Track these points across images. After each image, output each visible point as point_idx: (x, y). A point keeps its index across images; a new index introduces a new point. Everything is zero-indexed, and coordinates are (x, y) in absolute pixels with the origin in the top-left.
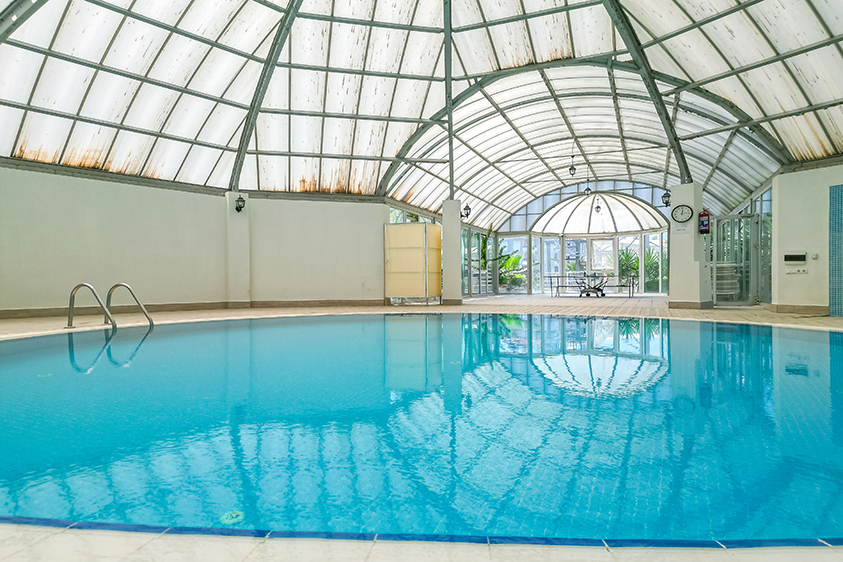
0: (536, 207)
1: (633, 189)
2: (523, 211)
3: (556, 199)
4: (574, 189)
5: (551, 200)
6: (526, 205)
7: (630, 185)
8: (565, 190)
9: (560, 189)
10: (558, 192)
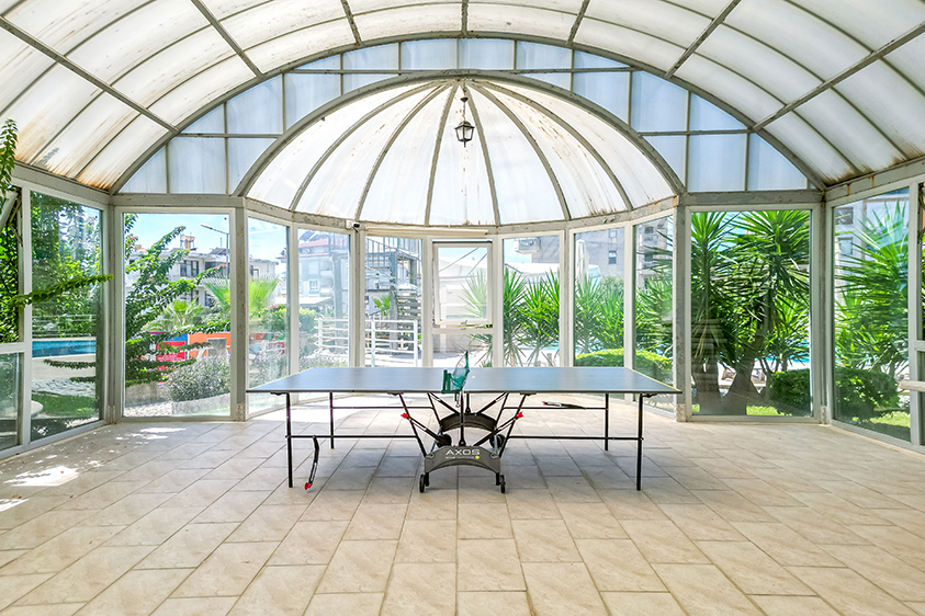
0: (258, 112)
1: (573, 72)
2: (212, 123)
3: (328, 88)
4: (386, 58)
5: (310, 91)
6: (223, 102)
7: (564, 59)
8: (355, 60)
9: (341, 52)
10: (333, 63)
